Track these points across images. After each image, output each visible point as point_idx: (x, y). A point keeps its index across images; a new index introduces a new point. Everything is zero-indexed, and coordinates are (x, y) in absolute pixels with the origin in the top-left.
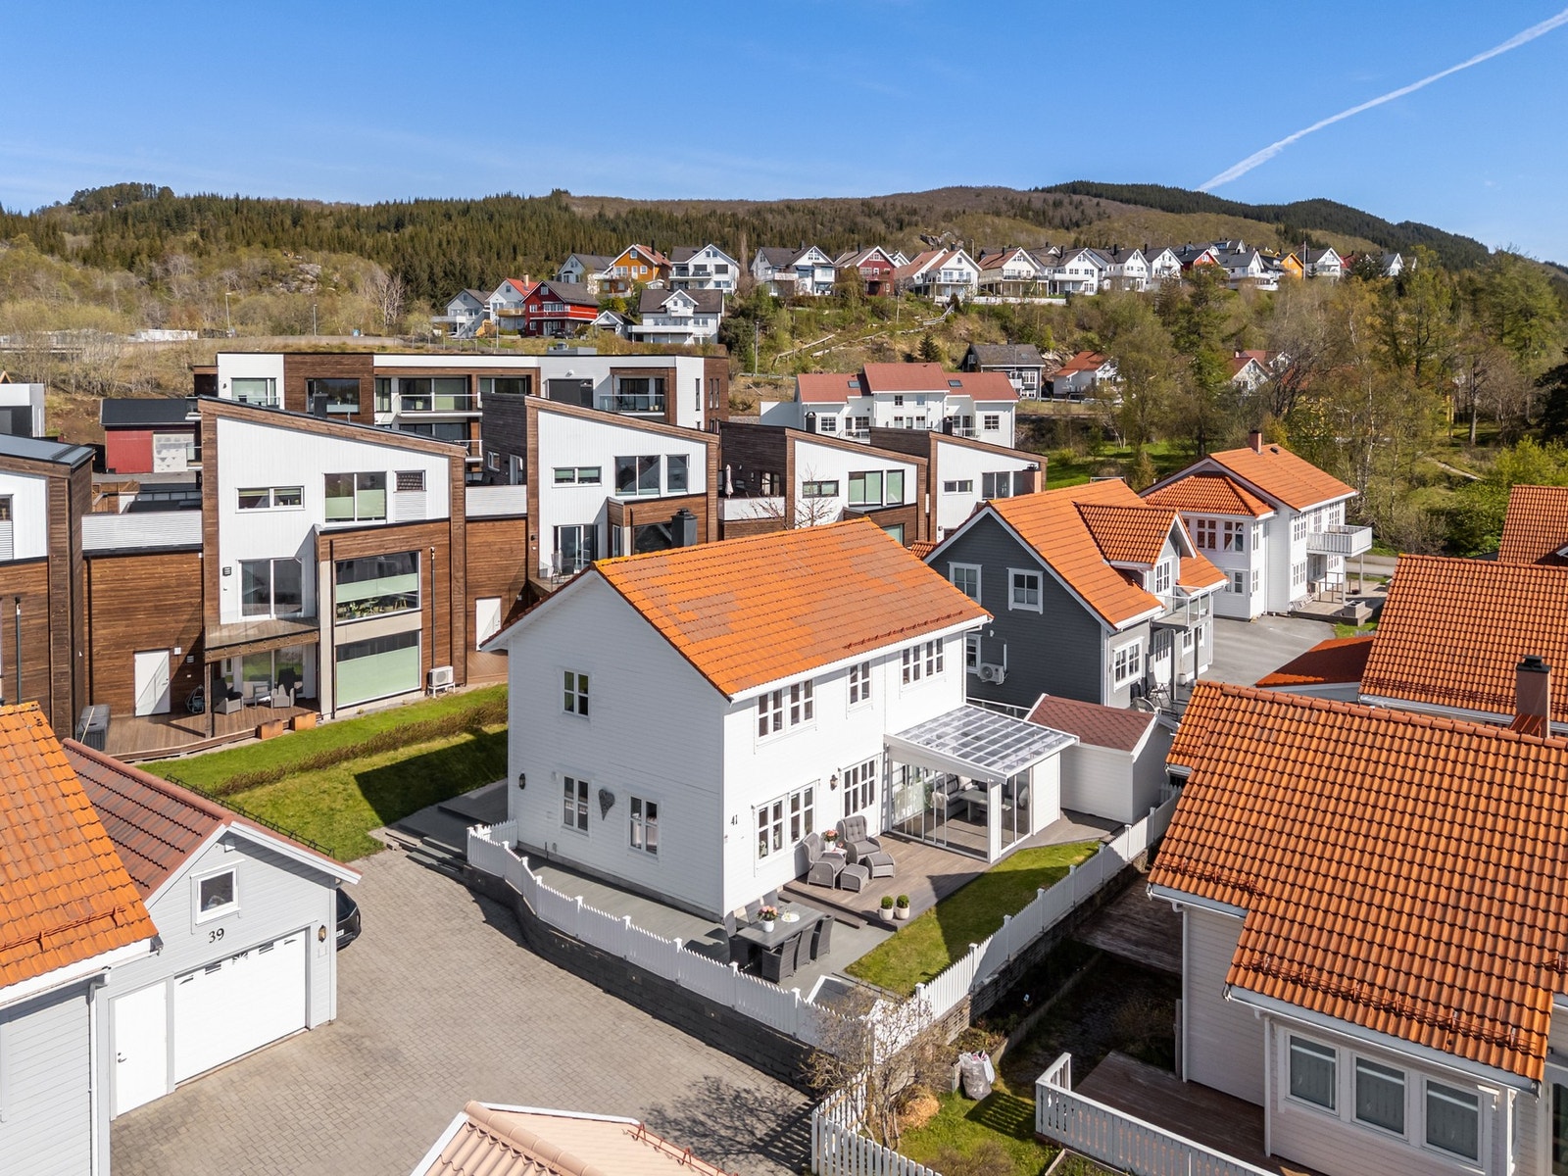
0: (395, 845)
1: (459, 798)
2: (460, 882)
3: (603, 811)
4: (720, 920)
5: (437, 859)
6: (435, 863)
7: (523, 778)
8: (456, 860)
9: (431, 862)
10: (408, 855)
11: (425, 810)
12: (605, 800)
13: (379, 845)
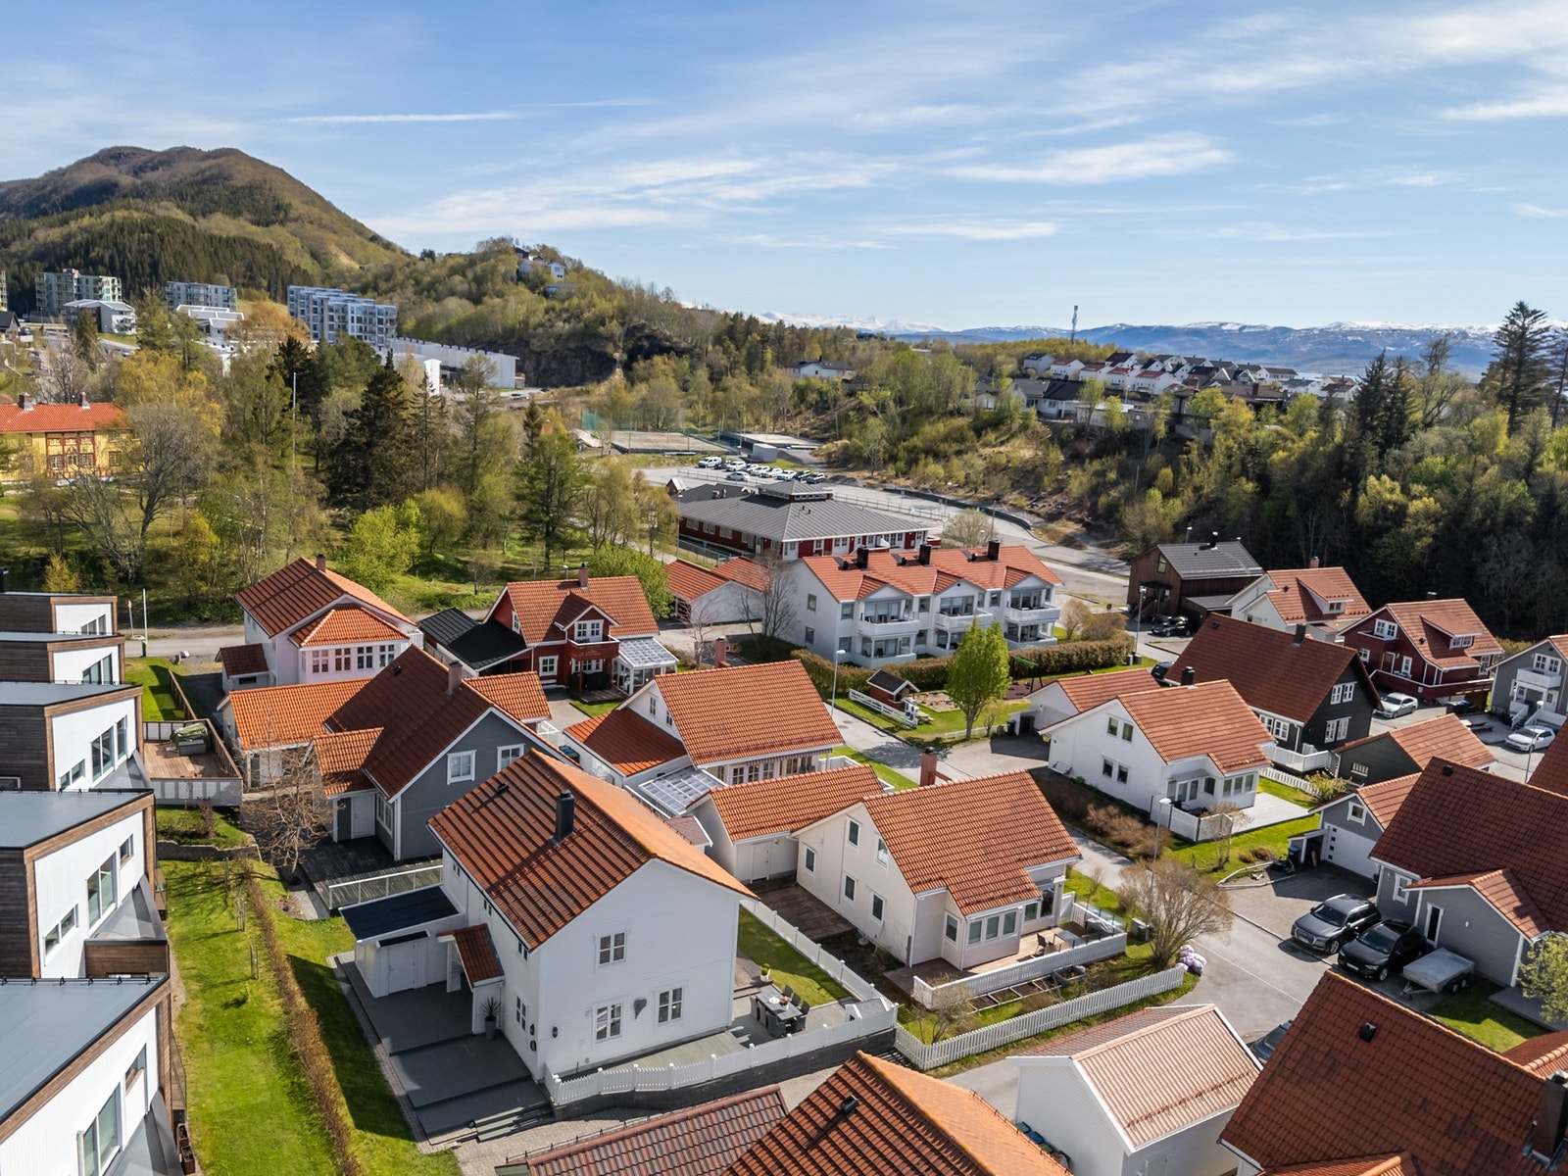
0: (455, 1144)
1: (407, 1096)
2: (551, 1123)
3: (637, 1014)
4: (728, 1028)
5: (510, 1125)
6: (513, 1128)
7: (555, 1030)
8: (526, 1115)
9: (508, 1130)
10: (479, 1141)
11: (410, 1117)
12: (639, 1005)
13: (446, 1153)
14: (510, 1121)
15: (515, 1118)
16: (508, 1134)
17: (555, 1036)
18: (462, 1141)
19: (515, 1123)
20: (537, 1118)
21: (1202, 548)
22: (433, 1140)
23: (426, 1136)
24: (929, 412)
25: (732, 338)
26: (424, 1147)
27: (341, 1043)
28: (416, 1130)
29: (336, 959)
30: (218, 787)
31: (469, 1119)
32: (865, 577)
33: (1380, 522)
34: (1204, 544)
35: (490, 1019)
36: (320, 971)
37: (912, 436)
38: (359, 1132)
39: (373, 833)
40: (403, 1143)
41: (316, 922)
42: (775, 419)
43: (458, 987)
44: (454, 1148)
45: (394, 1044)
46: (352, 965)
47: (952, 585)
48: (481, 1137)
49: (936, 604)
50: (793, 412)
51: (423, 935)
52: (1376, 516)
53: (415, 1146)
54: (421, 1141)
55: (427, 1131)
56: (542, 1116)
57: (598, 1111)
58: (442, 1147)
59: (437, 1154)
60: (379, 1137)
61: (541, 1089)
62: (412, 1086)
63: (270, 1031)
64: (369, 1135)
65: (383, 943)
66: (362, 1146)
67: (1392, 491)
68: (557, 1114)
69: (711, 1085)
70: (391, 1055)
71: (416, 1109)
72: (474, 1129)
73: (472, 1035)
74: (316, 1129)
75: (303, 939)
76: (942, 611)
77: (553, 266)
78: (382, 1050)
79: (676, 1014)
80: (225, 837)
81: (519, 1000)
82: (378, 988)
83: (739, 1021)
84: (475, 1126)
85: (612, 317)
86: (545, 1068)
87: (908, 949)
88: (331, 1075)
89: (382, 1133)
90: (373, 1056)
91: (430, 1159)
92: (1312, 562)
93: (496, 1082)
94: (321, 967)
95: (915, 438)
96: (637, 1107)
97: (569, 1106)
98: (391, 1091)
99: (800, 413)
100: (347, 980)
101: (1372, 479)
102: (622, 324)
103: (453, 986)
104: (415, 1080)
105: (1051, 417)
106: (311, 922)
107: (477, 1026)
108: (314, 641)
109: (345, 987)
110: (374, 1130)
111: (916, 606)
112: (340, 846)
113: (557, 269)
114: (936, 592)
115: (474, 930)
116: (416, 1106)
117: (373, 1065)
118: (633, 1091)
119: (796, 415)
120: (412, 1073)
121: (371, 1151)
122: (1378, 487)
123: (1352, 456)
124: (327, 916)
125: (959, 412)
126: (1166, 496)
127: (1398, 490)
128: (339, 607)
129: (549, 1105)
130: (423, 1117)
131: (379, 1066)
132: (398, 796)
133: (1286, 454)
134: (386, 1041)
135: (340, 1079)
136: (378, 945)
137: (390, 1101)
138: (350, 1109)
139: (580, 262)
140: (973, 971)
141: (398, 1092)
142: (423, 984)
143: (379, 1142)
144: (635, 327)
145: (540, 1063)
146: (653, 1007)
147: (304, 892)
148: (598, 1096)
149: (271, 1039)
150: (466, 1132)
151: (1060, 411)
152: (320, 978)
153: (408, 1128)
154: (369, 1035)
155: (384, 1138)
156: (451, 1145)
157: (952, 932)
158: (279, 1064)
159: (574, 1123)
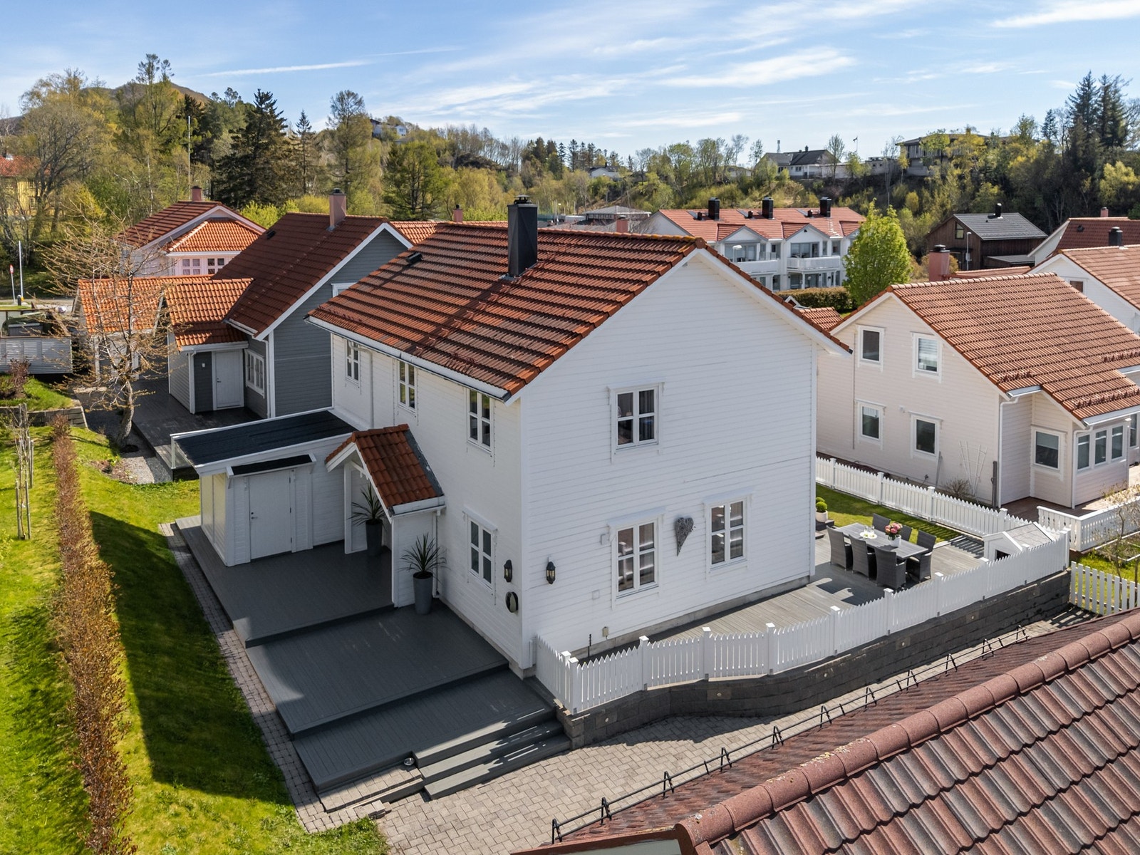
0: (379, 806)
1: (277, 713)
2: (564, 752)
3: (679, 544)
4: (809, 579)
5: (485, 760)
6: (492, 765)
7: (550, 567)
8: (515, 738)
9: (483, 770)
10: (428, 798)
11: (281, 754)
12: (683, 528)
13: (359, 827)
14: (485, 750)
15: (494, 745)
16: (484, 780)
17: (551, 580)
18: (393, 799)
19: (495, 755)
20: (536, 742)
21: (990, 217)
22: (331, 801)
23: (316, 792)
24: (701, 186)
25: (537, 156)
26: (312, 817)
27: (157, 625)
28: (293, 781)
29: (175, 527)
30: (40, 347)
31: (405, 751)
32: (719, 225)
33: (1122, 200)
34: (991, 214)
35: (423, 576)
36: (143, 535)
37: (691, 199)
38: (159, 787)
39: (242, 404)
40: (264, 810)
41: (151, 486)
42: (577, 207)
43: (362, 546)
44: (377, 815)
45: (253, 626)
46: (198, 531)
47: (799, 231)
48: (432, 789)
49: (786, 250)
50: (591, 201)
51: (305, 459)
52: (1118, 197)
53: (290, 816)
54: (304, 804)
55: (318, 781)
56: (545, 738)
57: (644, 725)
58: (351, 815)
59: (340, 833)
60: (207, 799)
61: (531, 686)
62: (285, 694)
63: (21, 607)
64: (184, 795)
65: (238, 470)
66: (164, 821)
67: (1127, 174)
68: (574, 732)
69: (836, 666)
70: (249, 644)
71: (292, 737)
72: (415, 772)
73: (391, 609)
74: (54, 787)
75: (126, 501)
76: (793, 256)
77: (398, 128)
78: (233, 641)
79: (737, 550)
80: (37, 398)
81: (474, 528)
82: (232, 552)
83: (821, 570)
84: (416, 765)
85: (445, 150)
86: (536, 644)
87: (994, 481)
88: (121, 673)
89: (216, 790)
90: (215, 649)
91: (324, 845)
92: (1102, 212)
93: (445, 679)
94: (147, 532)
95: (694, 201)
96: (714, 715)
97: (596, 714)
98: (244, 706)
99: (596, 202)
100: (187, 549)
101: (1108, 166)
102: (453, 155)
103: (356, 542)
104: (296, 686)
105: (800, 177)
106: (143, 487)
107: (401, 591)
108: (183, 248)
109: (181, 557)
110: (198, 783)
111: (769, 249)
112: (197, 417)
113: (401, 130)
114: (786, 237)
115: (385, 432)
116: (293, 730)
117: (216, 663)
118: (705, 682)
119: (593, 203)
120: (285, 674)
121: (183, 834)
122: (1114, 174)
123: (1084, 152)
124: (168, 479)
125: (726, 181)
126: (917, 214)
127: (1132, 174)
128: (212, 220)
129: (554, 716)
130: (308, 751)
131: (225, 665)
132: (269, 331)
133: (1024, 158)
134: (241, 625)
135: (137, 685)
136: (230, 473)
137: (244, 724)
138: (149, 739)
139: (417, 126)
140: (1088, 507)
141: (259, 707)
142: (306, 544)
143: (205, 809)
144: (462, 157)
145: (526, 638)
146: (701, 536)
147: (142, 458)
148: (643, 693)
149: (16, 620)
150: (397, 778)
151: (806, 173)
152: (141, 543)
153: (276, 776)
154: (213, 618)
155: (220, 800)
156: (369, 810)
157: (1047, 456)
158: (17, 659)
159: (609, 749)
